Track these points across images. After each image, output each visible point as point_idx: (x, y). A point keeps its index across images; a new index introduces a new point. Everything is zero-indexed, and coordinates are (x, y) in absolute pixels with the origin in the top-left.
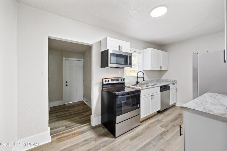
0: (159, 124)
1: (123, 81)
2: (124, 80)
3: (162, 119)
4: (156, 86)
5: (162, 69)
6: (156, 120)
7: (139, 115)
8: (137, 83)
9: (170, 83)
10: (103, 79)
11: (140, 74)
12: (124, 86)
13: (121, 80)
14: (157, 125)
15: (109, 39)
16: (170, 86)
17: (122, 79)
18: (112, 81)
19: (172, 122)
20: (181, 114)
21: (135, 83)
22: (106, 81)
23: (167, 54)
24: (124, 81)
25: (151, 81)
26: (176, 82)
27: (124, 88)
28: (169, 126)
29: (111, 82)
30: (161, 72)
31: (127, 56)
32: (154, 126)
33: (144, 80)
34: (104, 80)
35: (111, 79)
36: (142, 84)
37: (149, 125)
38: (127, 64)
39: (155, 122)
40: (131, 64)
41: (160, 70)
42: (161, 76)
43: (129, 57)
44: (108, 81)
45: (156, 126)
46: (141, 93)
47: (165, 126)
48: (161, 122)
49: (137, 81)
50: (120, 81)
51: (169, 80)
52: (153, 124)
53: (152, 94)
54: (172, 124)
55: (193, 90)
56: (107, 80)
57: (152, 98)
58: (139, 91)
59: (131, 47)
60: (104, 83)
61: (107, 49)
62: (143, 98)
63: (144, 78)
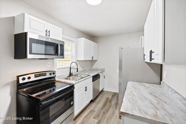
0: (92, 115)
1: (52, 76)
2: (54, 73)
3: (94, 108)
4: (89, 77)
5: (94, 59)
6: (89, 112)
7: (73, 113)
8: (71, 75)
9: (100, 72)
10: (18, 77)
11: (74, 65)
12: (54, 81)
13: (50, 74)
14: (91, 117)
15: (27, 16)
16: (100, 75)
17: (51, 72)
18: (35, 77)
19: (102, 109)
20: (108, 98)
21: (68, 75)
22: (24, 79)
23: (98, 45)
24: (54, 75)
25: (84, 71)
26: (104, 70)
27: (55, 83)
28: (101, 115)
29: (33, 78)
30: (93, 62)
31: (57, 45)
32: (88, 120)
33: (77, 71)
34: (21, 78)
35: (34, 74)
36: (75, 76)
37: (83, 120)
38: (58, 55)
39: (88, 114)
40: (62, 54)
41: (92, 60)
42: (92, 65)
43: (60, 46)
44: (29, 78)
45: (89, 119)
46: (74, 88)
47: (98, 116)
48: (93, 112)
49: (70, 73)
50: (48, 76)
51: (99, 69)
52: (87, 117)
53: (86, 86)
54: (102, 111)
55: (119, 80)
56: (26, 77)
57: (86, 90)
58: (72, 87)
59: (63, 34)
60: (21, 82)
61: (25, 31)
62: (77, 93)
63: (77, 69)
